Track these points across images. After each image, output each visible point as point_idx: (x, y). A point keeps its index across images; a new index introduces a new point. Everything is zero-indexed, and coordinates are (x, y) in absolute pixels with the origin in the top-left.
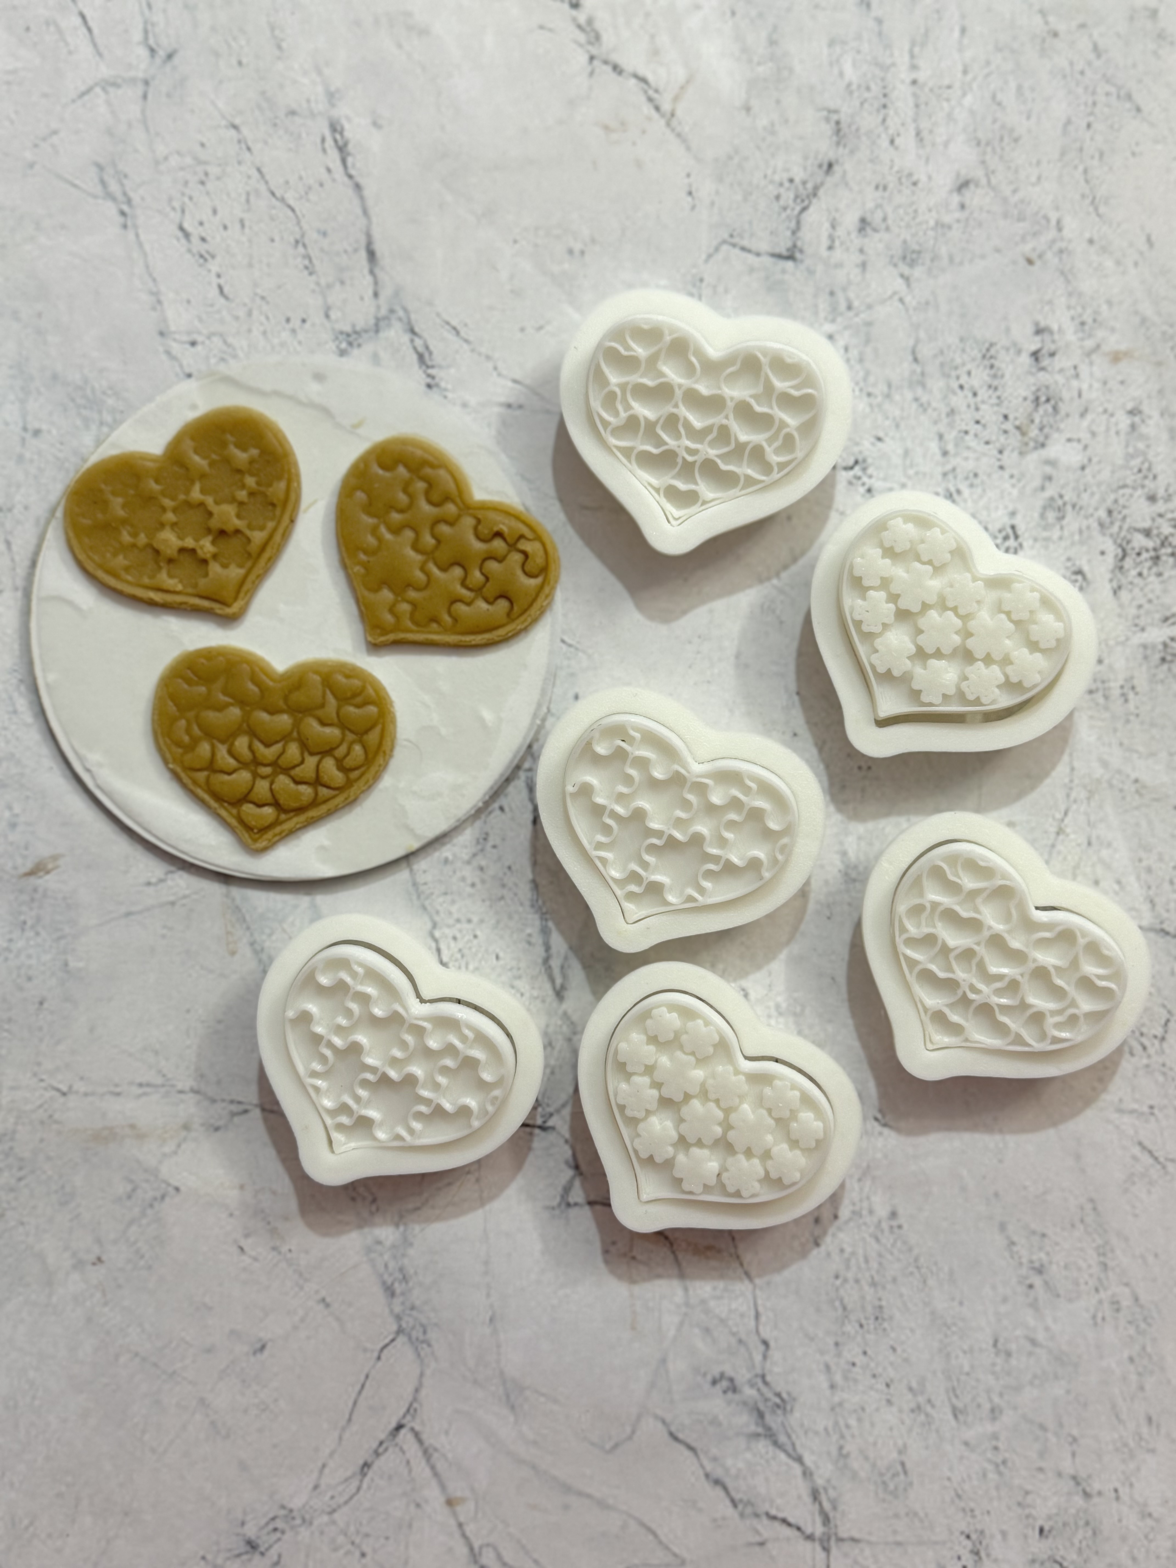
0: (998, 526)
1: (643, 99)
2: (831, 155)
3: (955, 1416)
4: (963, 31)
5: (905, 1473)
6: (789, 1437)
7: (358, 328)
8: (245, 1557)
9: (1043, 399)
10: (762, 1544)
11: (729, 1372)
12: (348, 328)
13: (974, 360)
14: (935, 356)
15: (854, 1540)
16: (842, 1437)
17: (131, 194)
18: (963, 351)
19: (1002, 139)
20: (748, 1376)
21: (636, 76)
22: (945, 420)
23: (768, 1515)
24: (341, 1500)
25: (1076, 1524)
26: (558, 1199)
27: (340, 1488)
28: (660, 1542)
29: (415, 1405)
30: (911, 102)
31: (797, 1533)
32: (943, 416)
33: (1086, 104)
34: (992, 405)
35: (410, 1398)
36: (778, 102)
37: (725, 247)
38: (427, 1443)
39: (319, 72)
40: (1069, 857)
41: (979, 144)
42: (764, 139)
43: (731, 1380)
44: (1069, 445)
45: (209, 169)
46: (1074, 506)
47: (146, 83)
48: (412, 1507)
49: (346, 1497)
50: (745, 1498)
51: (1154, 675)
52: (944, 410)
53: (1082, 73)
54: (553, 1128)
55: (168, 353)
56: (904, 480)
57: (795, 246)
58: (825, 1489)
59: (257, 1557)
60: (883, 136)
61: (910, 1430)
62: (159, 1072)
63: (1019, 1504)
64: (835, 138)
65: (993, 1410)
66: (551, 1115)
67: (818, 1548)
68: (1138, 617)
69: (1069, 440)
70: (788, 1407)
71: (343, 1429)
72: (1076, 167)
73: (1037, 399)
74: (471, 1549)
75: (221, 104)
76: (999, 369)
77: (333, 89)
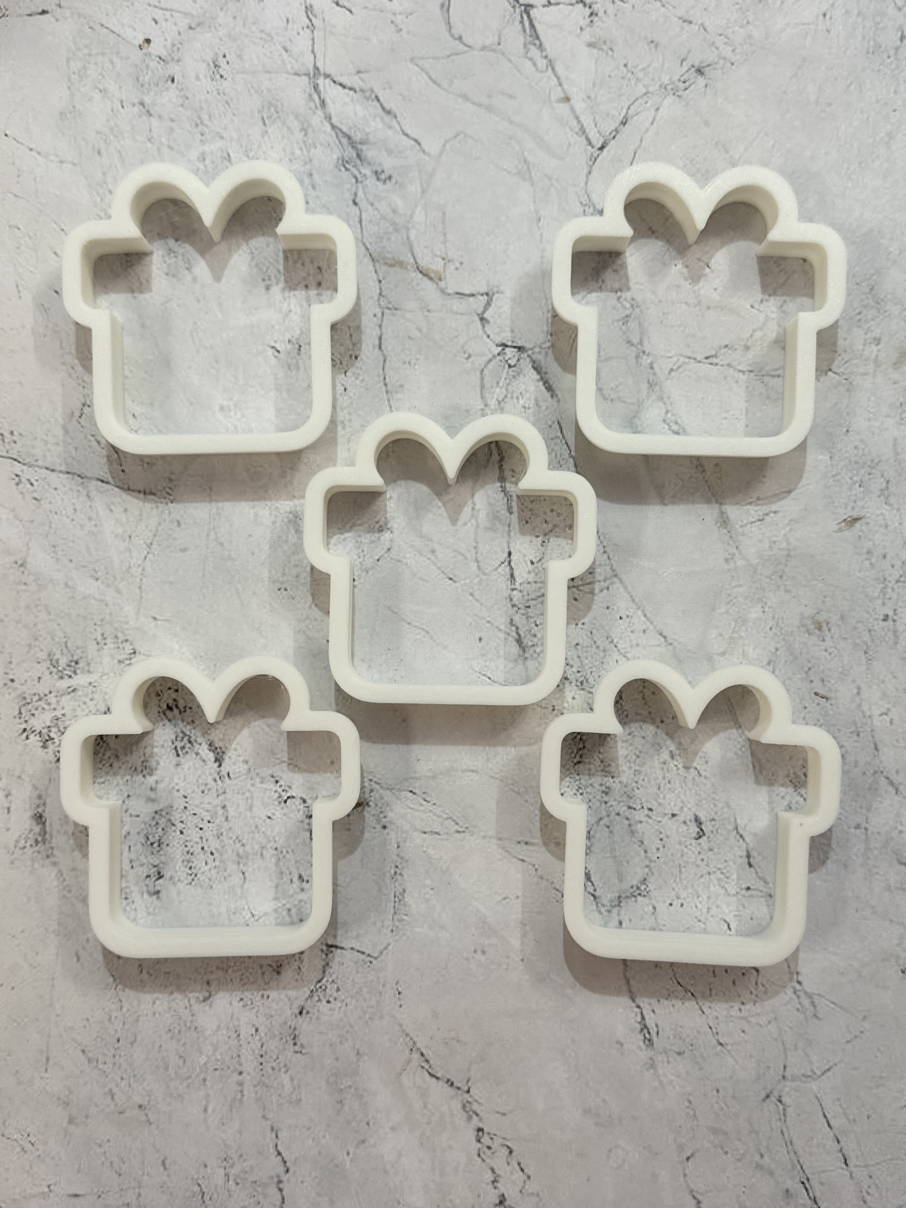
0: (187, 756)
1: (431, 1062)
2: (300, 1019)
3: (229, 155)
4: (205, 1110)
5: (263, 119)
6: (340, 142)
7: (633, 899)
8: (705, 64)
9: (155, 845)
10: (359, 72)
11: (379, 184)
12: (640, 898)
13: (203, 873)
14: (230, 876)
15: (298, 75)
16: (304, 142)
17: (794, 996)
18: (210, 880)
19: (179, 1031)
20: (367, 182)
21: (437, 1078)
22: (223, 830)
23: (355, 92)
24: (640, 101)
25: (150, 85)
26: (494, 298)
27: (641, 108)
28: (427, 74)
29: (591, 163)
30: (243, 1058)
31: (335, 79)
32: (224, 834)
33: (120, 1055)
34: (190, 841)
35: (594, 168)
36: (337, 1059)
37: (375, 955)
38: (583, 137)
39: (661, 1082)
40: (144, 528)
41: (196, 1028)
42: (347, 1032)
43: (378, 179)
44: (138, 813)
45: (739, 1014)
46: (136, 769)
47: (784, 1077)
48: (593, 96)
49: (637, 103)
50: (370, 101)
51: (83, 652)
52: (224, 837)
53: (122, 1079)
54: (497, 345)
55: (766, 882)
56: (252, 789)
57: (327, 955)
58: (316, 107)
59: (697, 65)
60: (263, 1035)
61: (259, 147)
62: (766, 385)
63: (187, 98)
64: (297, 1033)
65: (204, 159)
66: (499, 354)
67: (321, 69)
68: (93, 692)
69: (138, 816)
70: (340, 161)
71: (639, 147)
72: (128, 1011)
73: (159, 846)
74: (553, 69)
75: (731, 1060)
76: (186, 866)
77: (652, 1071)
